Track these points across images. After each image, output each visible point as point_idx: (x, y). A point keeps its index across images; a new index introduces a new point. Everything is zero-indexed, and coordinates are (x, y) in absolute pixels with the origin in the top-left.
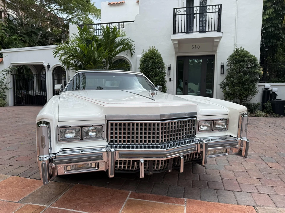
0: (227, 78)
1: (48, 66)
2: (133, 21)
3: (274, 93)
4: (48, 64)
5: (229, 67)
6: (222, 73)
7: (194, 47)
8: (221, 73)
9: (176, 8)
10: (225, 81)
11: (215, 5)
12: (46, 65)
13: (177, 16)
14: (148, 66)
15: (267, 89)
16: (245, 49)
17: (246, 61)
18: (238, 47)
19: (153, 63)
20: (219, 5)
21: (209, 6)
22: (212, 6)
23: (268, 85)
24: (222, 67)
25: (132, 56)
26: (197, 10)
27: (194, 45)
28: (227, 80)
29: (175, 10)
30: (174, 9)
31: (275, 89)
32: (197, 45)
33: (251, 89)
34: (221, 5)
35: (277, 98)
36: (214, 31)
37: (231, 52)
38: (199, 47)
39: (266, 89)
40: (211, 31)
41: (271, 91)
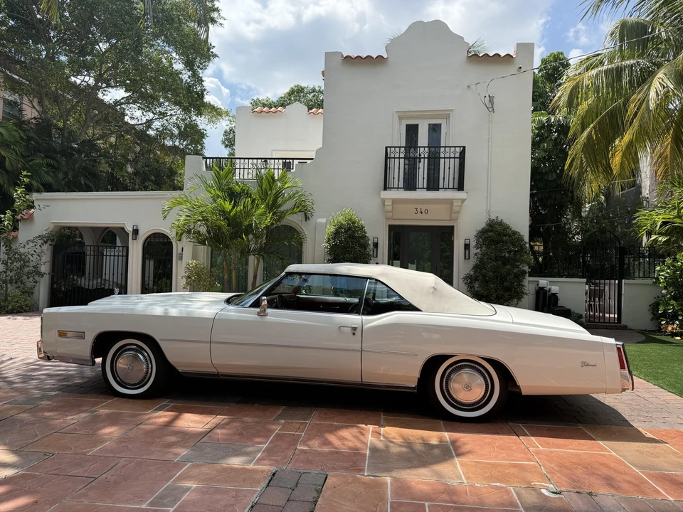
0: (476, 268)
1: (136, 232)
2: (312, 159)
3: (554, 295)
4: (135, 228)
5: (478, 250)
6: (467, 257)
7: (419, 211)
8: (465, 258)
9: (390, 147)
10: (472, 273)
11: (455, 147)
12: (132, 230)
13: (391, 160)
15: (542, 289)
17: (506, 242)
18: (493, 217)
20: (460, 147)
21: (445, 147)
22: (450, 147)
23: (543, 282)
24: (467, 247)
25: (306, 220)
26: (424, 152)
27: (419, 207)
28: (475, 272)
29: (389, 149)
30: (386, 148)
31: (555, 289)
32: (424, 207)
33: (515, 289)
34: (464, 147)
35: (560, 304)
36: (453, 188)
37: (482, 225)
38: (427, 211)
39: (540, 288)
40: (449, 188)
41: (549, 291)
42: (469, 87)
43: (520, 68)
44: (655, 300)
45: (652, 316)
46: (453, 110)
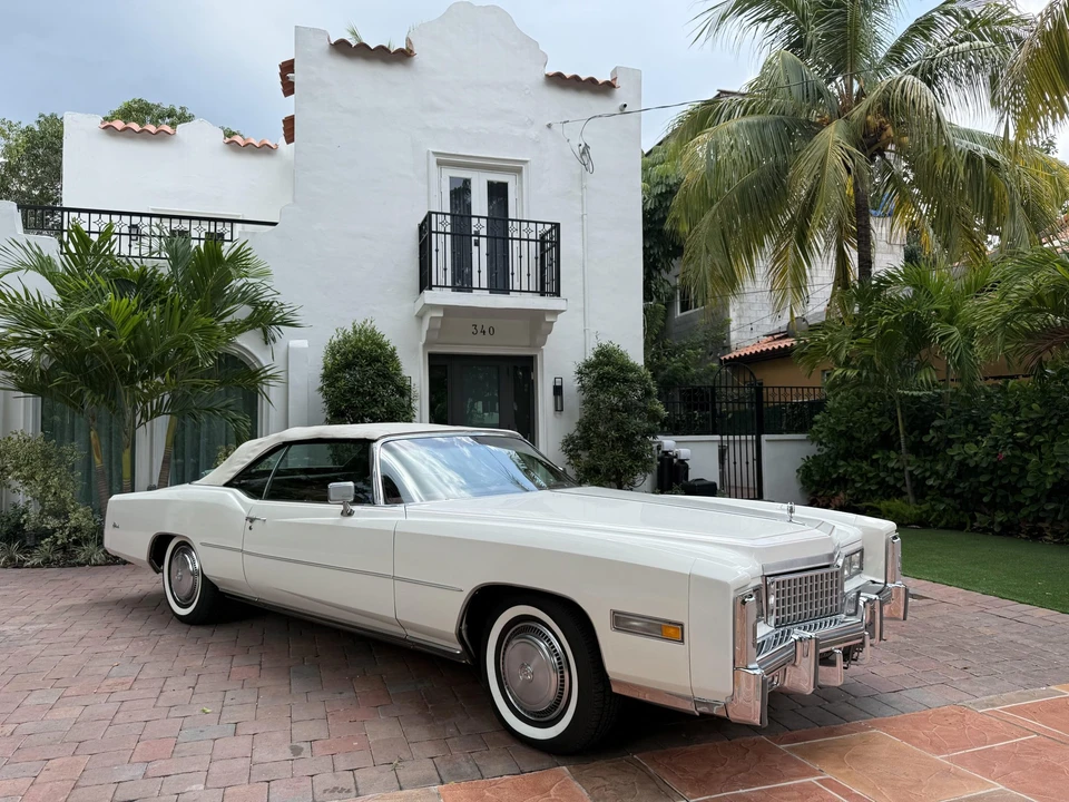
2: (274, 224)
3: (682, 461)
6: (559, 408)
7: (479, 328)
8: (556, 410)
9: (437, 213)
10: (578, 434)
13: (434, 235)
14: (363, 387)
15: (666, 453)
16: (622, 349)
17: (633, 381)
18: (604, 342)
19: (380, 376)
22: (536, 222)
23: (668, 442)
24: (558, 391)
25: (266, 343)
26: (480, 226)
27: (479, 323)
28: (584, 431)
30: (430, 214)
31: (684, 452)
32: (487, 323)
34: (557, 226)
35: (691, 477)
38: (492, 331)
39: (663, 452)
40: (529, 291)
41: (676, 457)
42: (549, 126)
43: (625, 106)
44: (803, 463)
45: (801, 486)
46: (526, 162)
